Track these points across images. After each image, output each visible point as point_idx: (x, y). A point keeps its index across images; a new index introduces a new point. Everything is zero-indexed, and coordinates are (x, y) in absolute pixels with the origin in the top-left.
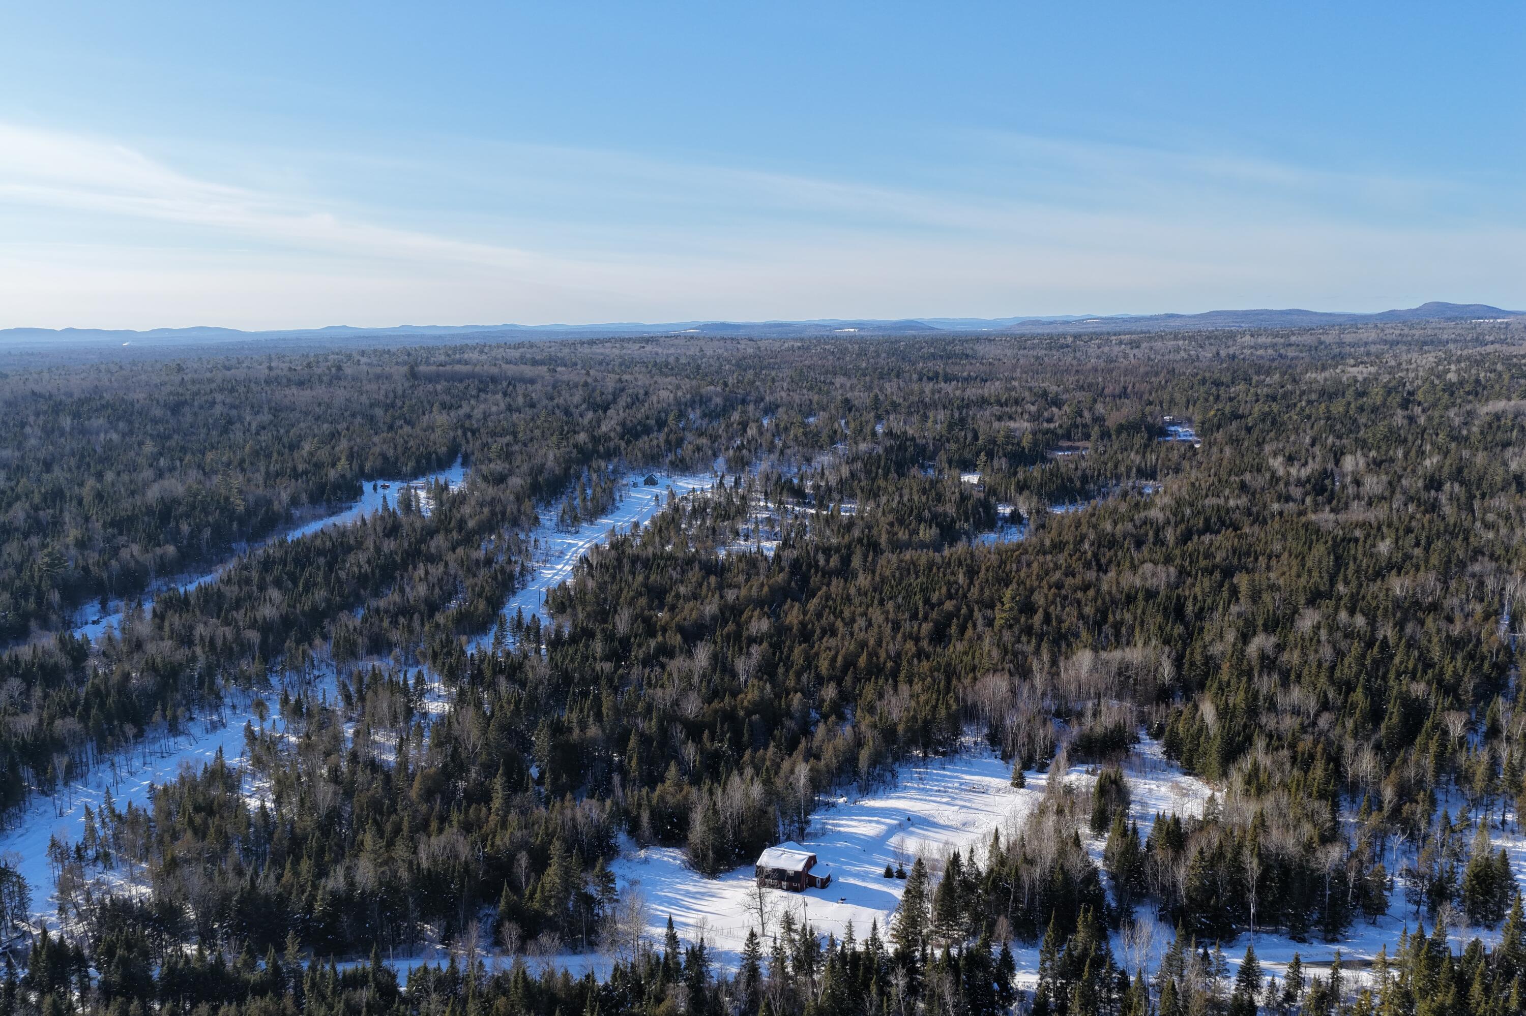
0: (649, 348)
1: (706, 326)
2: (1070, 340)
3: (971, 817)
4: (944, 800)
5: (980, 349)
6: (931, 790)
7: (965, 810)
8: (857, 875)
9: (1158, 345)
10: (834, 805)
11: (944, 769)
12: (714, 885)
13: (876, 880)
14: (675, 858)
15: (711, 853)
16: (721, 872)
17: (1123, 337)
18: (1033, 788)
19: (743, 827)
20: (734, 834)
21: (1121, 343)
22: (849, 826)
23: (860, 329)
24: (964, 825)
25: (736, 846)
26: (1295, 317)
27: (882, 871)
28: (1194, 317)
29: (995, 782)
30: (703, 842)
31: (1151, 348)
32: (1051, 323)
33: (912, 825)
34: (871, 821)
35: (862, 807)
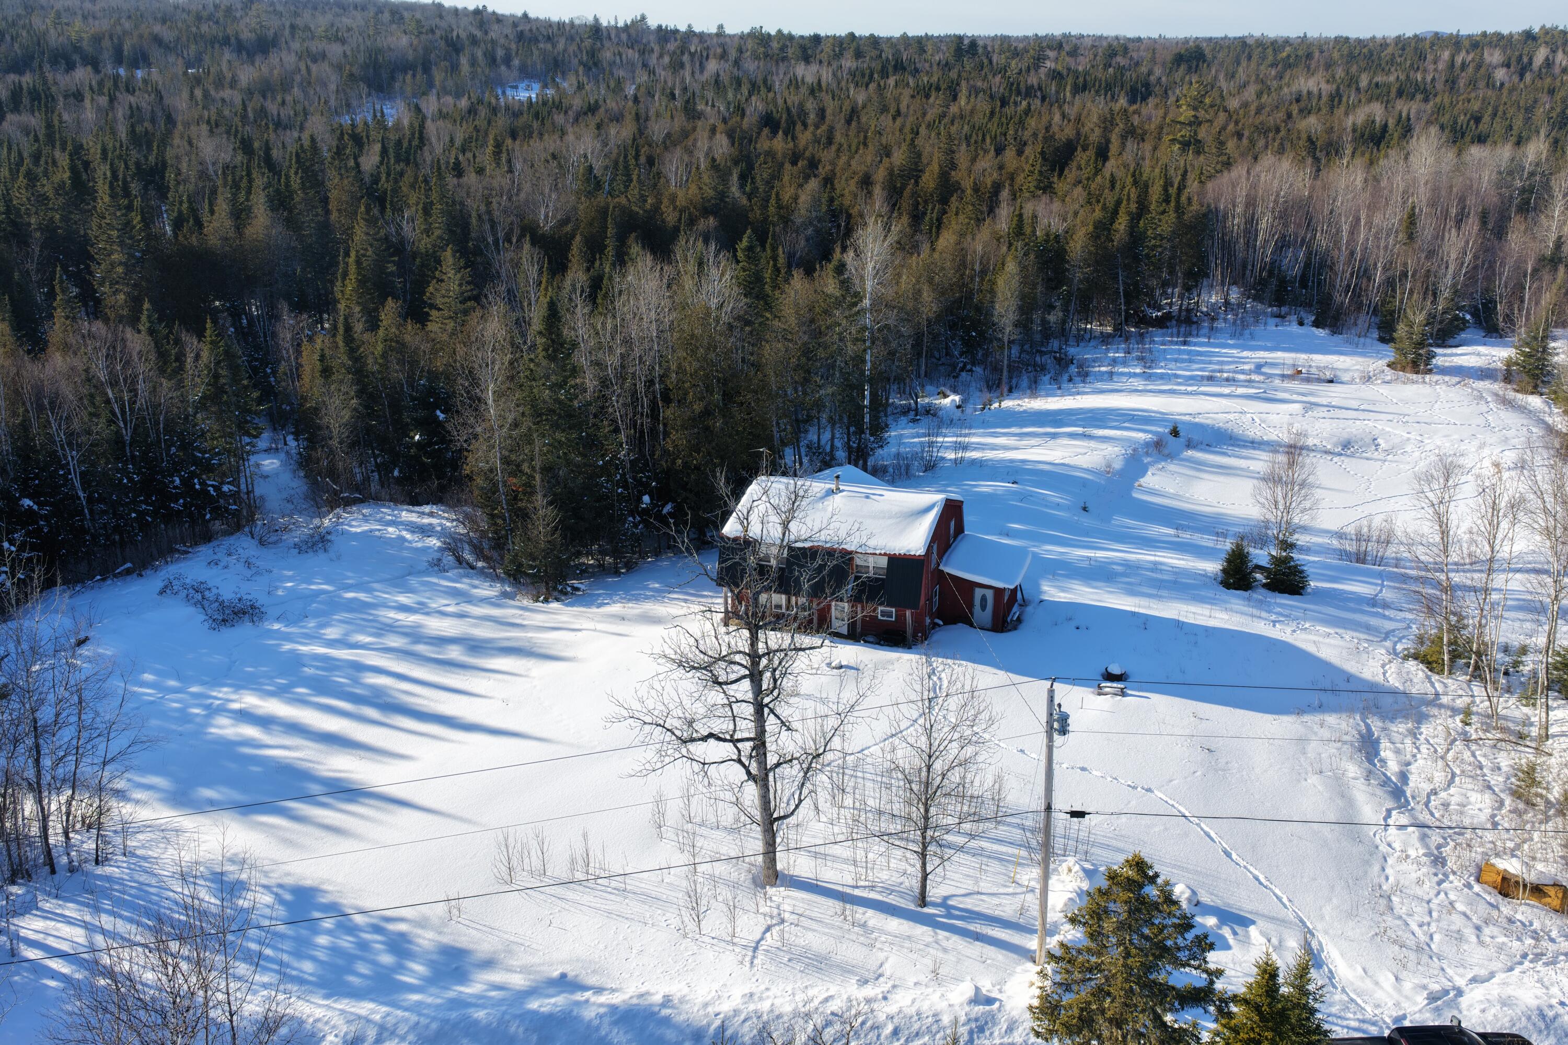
6: (1176, 376)
10: (930, 412)
14: (425, 531)
15: (540, 500)
16: (584, 572)
19: (668, 413)
20: (638, 441)
22: (994, 447)
24: (1346, 445)
25: (644, 488)
27: (1213, 567)
30: (512, 466)
33: (1190, 445)
34: (1054, 436)
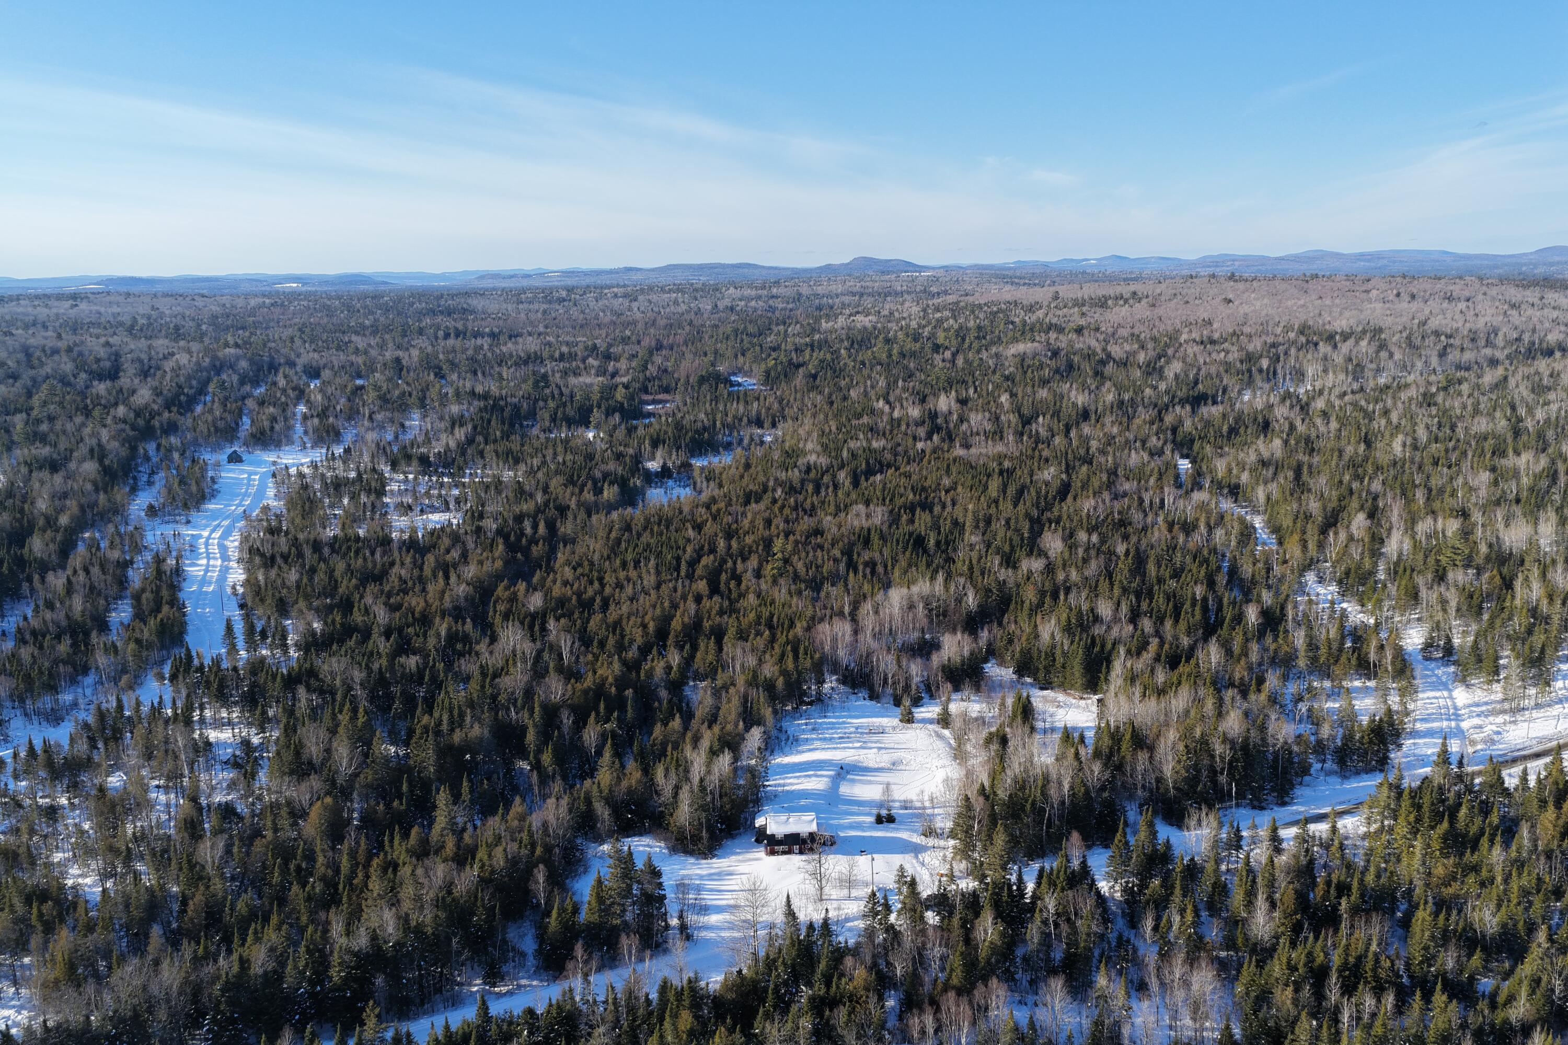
0: (83, 306)
1: (110, 280)
2: (564, 294)
3: (896, 756)
4: (858, 745)
5: (477, 303)
6: (834, 738)
7: (883, 751)
8: (851, 827)
9: (654, 297)
11: (825, 717)
12: (718, 864)
13: (871, 828)
14: (650, 847)
15: (704, 832)
16: (715, 849)
17: (615, 290)
18: (924, 721)
20: (718, 809)
21: (616, 296)
22: (794, 784)
23: (304, 284)
24: (894, 764)
26: (746, 270)
27: (872, 819)
28: (653, 270)
29: (885, 721)
30: (690, 823)
31: (650, 301)
32: (512, 277)
33: (848, 773)
34: (807, 776)
35: (780, 765)
